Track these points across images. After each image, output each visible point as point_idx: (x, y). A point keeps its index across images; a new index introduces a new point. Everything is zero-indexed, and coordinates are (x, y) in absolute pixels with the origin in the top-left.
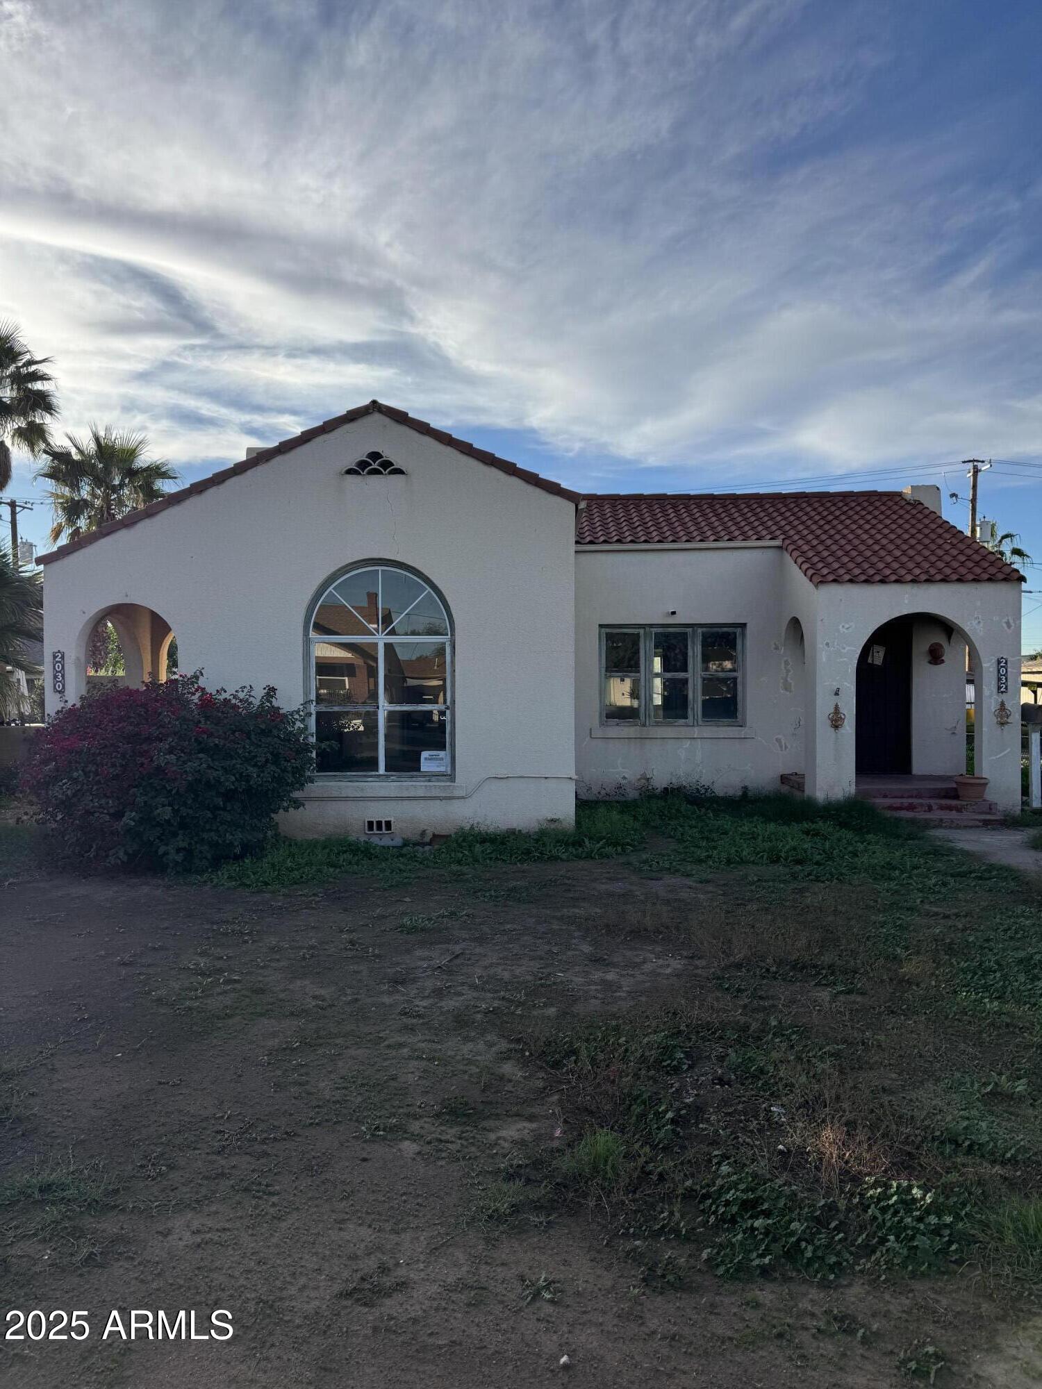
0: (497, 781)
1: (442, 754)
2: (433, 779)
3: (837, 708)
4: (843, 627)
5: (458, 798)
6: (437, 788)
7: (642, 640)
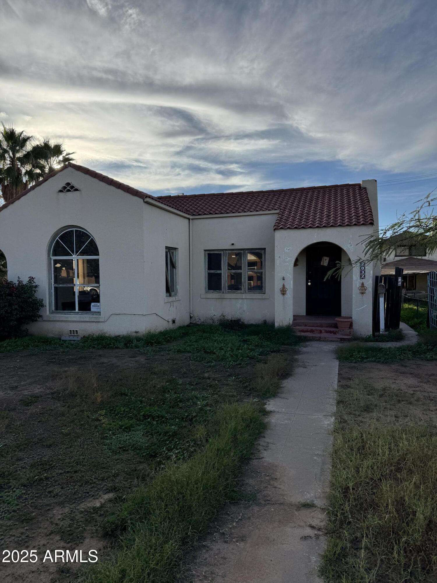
0: (116, 315)
1: (98, 304)
3: (284, 285)
4: (286, 249)
5: (102, 322)
6: (95, 318)
7: (222, 256)
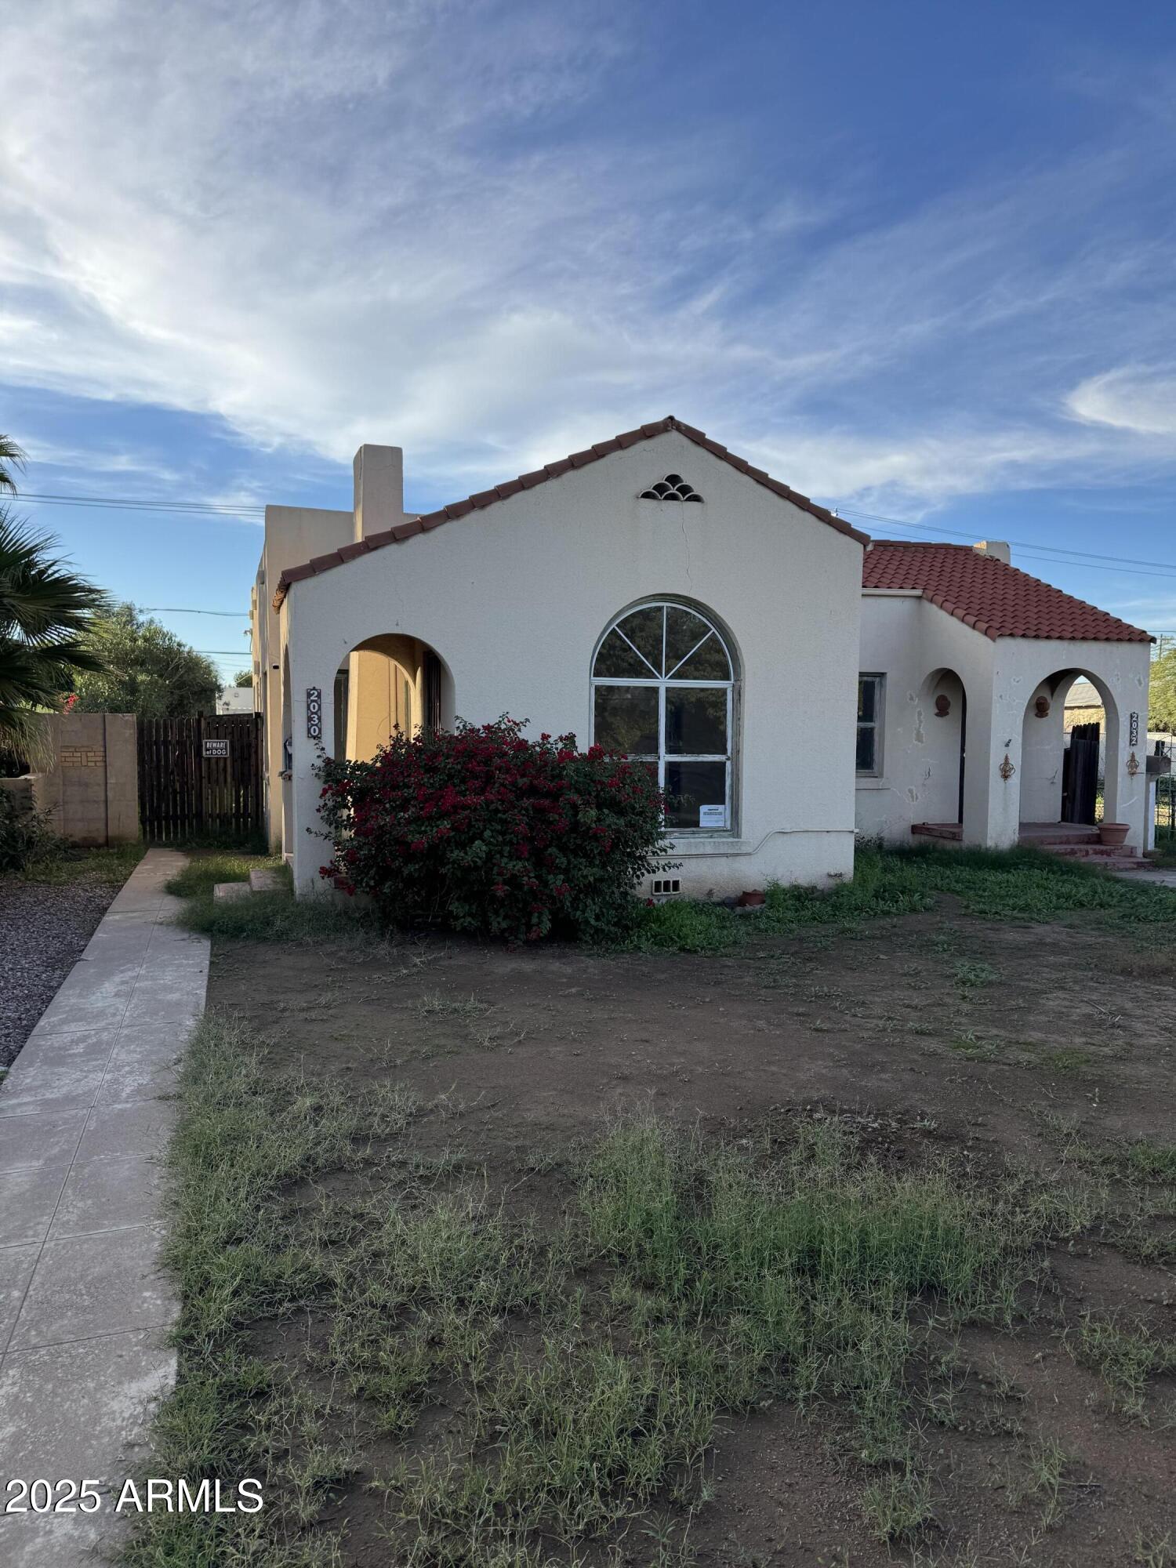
0: (781, 835)
1: (721, 808)
2: (715, 835)
3: (1007, 758)
4: (1014, 680)
5: (746, 854)
6: (724, 843)
